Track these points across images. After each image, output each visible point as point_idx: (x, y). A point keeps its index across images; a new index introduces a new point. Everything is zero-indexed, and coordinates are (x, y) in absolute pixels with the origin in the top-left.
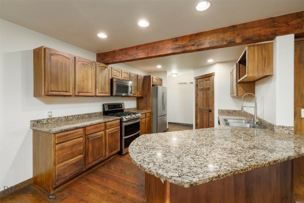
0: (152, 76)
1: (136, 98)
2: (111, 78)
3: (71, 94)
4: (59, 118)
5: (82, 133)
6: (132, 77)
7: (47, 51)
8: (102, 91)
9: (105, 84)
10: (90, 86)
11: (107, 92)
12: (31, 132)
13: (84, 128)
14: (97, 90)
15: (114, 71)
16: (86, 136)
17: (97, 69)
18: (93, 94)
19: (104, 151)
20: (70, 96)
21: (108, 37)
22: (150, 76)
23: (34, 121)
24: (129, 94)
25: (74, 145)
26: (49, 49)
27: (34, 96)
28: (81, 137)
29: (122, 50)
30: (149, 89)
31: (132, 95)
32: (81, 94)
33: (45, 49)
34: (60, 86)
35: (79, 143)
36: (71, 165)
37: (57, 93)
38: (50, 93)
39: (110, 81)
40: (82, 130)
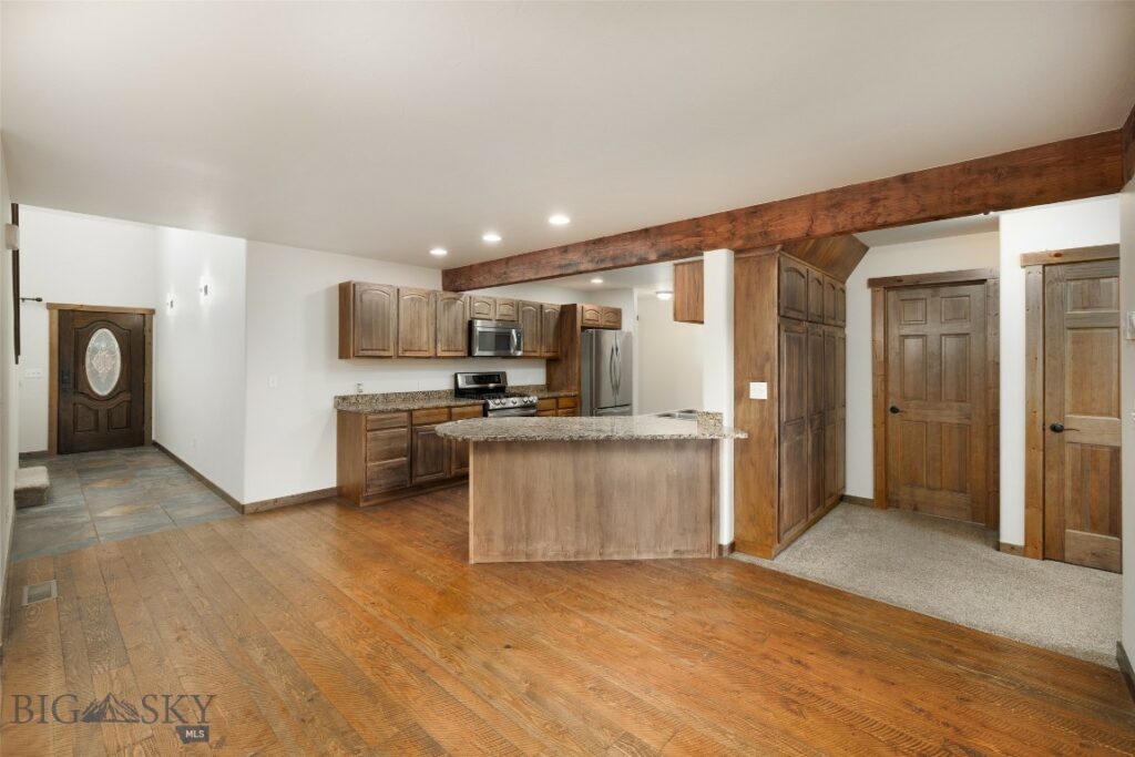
0: (579, 306)
1: (544, 362)
2: (468, 319)
3: (391, 353)
4: (373, 396)
5: (406, 420)
6: (523, 312)
7: (357, 287)
8: (448, 346)
9: (455, 332)
10: (424, 339)
11: (461, 348)
12: (335, 413)
13: (410, 412)
14: (439, 345)
15: (476, 304)
16: (412, 426)
17: (438, 303)
18: (432, 354)
19: (446, 461)
20: (391, 357)
21: (449, 252)
22: (575, 306)
23: (339, 397)
24: (512, 351)
25: (392, 438)
26: (359, 283)
27: (340, 357)
28: (404, 427)
29: (483, 264)
30: (572, 339)
31: (520, 353)
32: (407, 354)
33: (354, 285)
34: (374, 341)
35: (401, 437)
36: (389, 468)
37: (370, 353)
38: (361, 353)
39: (466, 326)
40: (405, 414)
